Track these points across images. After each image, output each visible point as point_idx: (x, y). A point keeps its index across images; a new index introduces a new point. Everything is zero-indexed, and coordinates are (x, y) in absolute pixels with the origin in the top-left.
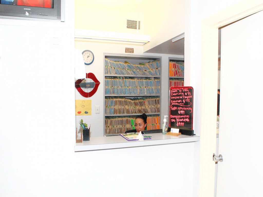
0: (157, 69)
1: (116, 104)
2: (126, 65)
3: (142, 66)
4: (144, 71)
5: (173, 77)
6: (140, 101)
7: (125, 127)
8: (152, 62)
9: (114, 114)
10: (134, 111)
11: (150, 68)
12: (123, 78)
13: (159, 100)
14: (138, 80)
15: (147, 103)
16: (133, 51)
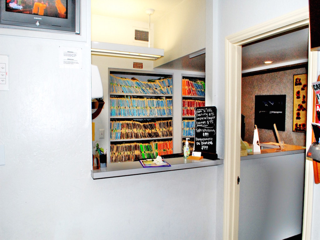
0: (169, 86)
1: (123, 127)
2: (135, 83)
3: (152, 83)
4: (154, 89)
5: (187, 96)
6: (150, 123)
7: (133, 154)
8: (163, 79)
9: (121, 138)
10: (144, 135)
11: (161, 86)
12: (131, 97)
13: (171, 122)
14: (147, 99)
15: (157, 125)
16: (141, 66)
